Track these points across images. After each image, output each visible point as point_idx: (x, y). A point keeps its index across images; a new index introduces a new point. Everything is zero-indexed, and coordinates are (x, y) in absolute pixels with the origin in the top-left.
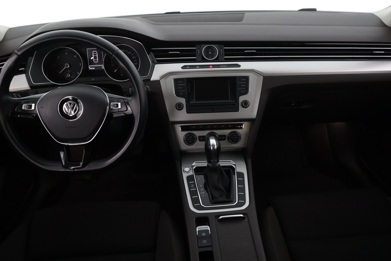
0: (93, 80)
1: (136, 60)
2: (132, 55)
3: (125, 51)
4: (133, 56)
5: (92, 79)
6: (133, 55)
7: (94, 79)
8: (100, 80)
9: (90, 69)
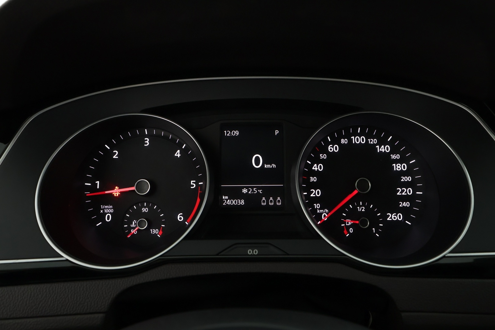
0: (253, 252)
1: (409, 179)
2: (393, 157)
3: (367, 141)
4: (396, 161)
5: (250, 252)
6: (397, 157)
7: (256, 252)
8: (288, 255)
9: (229, 202)
